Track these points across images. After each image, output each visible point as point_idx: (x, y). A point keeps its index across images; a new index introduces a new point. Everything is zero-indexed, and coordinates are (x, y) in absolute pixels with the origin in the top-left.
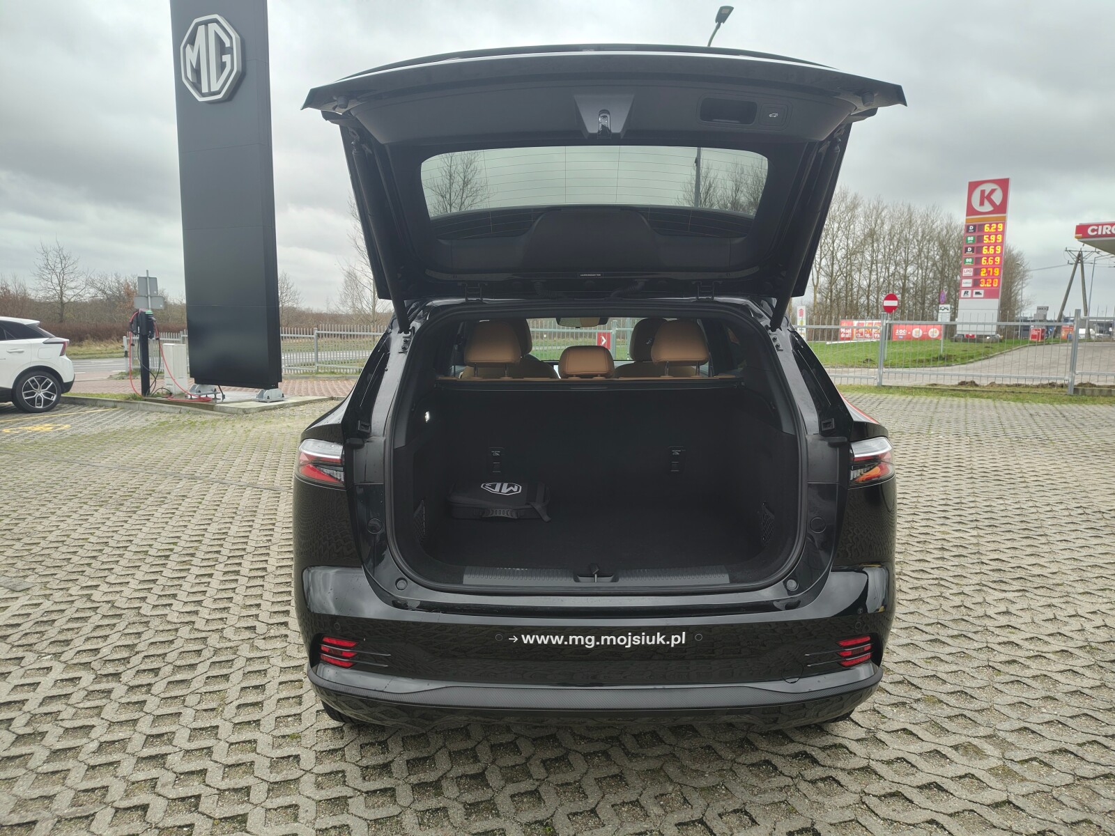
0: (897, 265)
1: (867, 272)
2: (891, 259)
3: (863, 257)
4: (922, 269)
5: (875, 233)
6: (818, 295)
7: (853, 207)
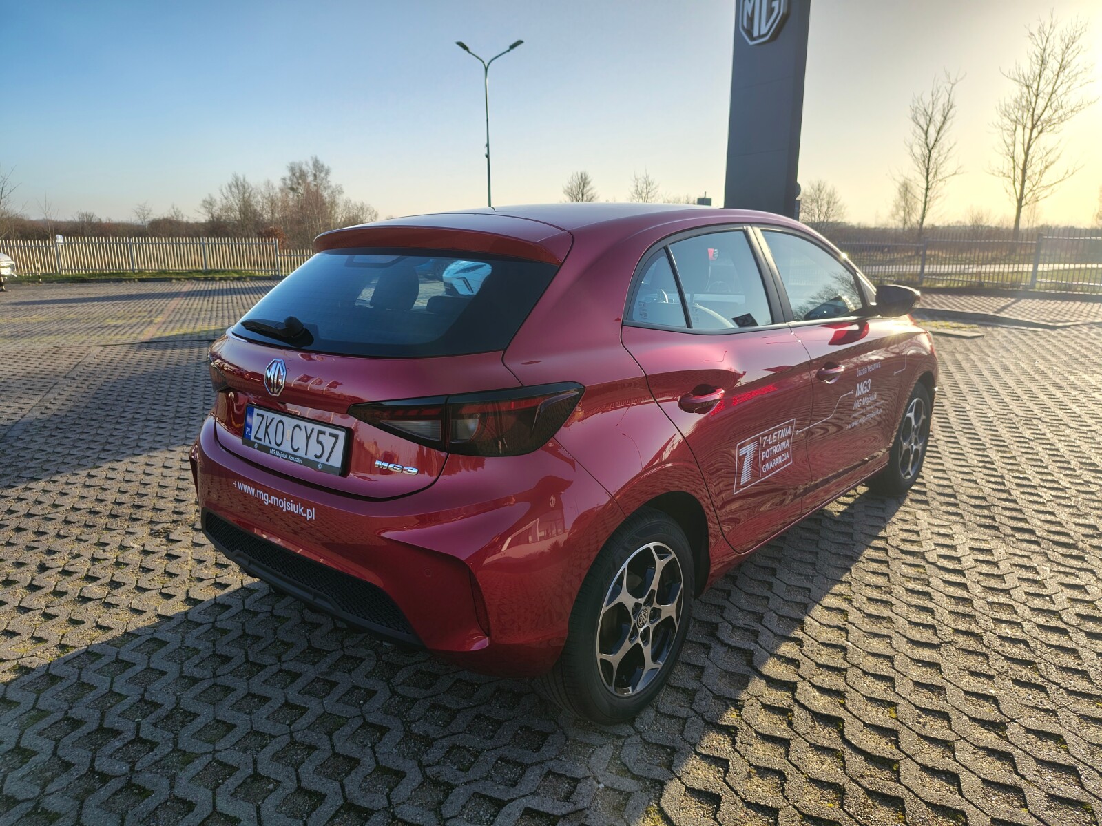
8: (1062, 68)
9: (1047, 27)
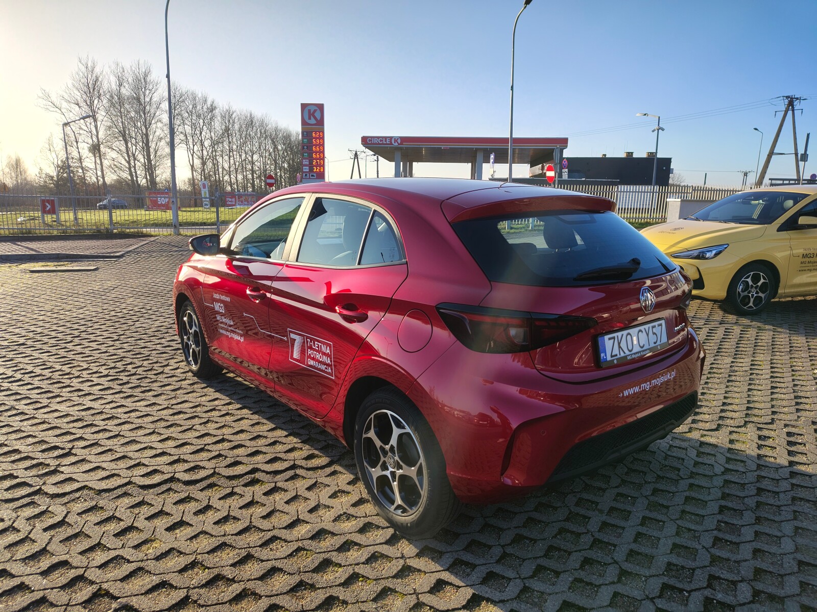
0: (246, 153)
1: (226, 158)
2: (242, 149)
3: (223, 146)
4: (262, 157)
5: (229, 129)
6: (194, 173)
7: (212, 109)
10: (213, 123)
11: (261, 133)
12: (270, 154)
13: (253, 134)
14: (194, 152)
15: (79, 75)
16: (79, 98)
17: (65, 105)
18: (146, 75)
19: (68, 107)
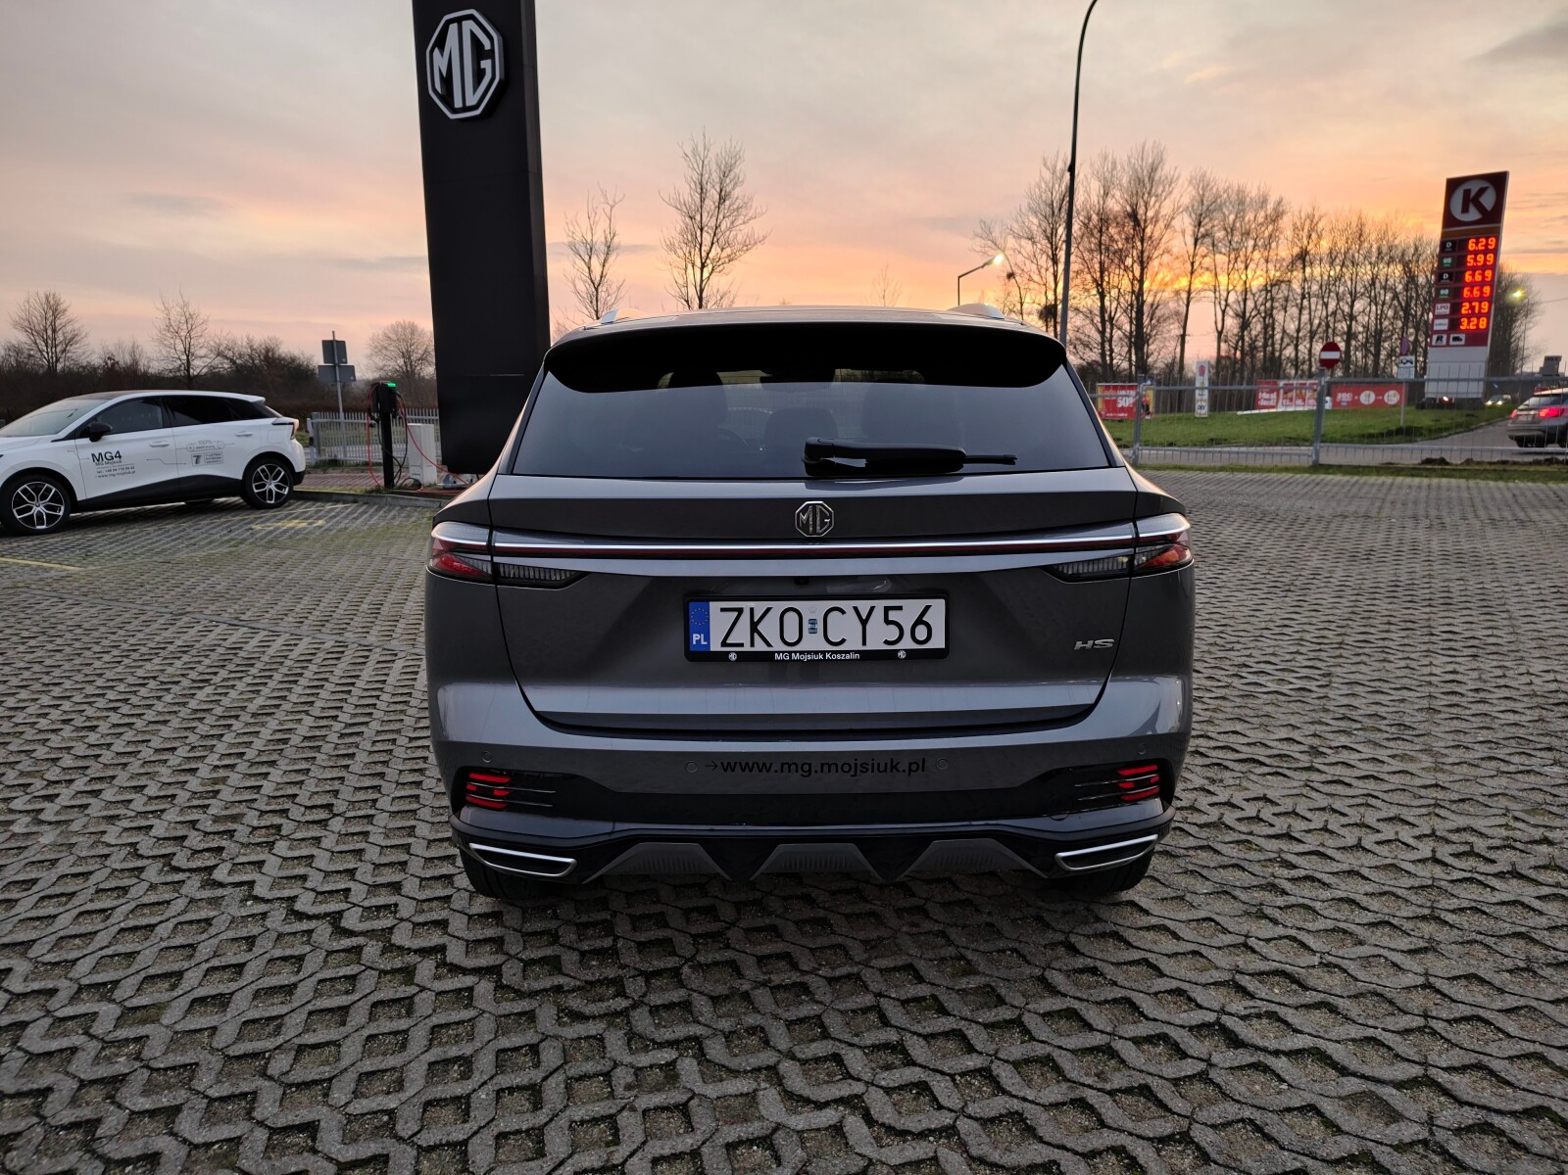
0: (1339, 299)
1: (1294, 311)
2: (1330, 291)
3: (1290, 289)
4: (1376, 304)
5: (1308, 253)
6: (1223, 345)
7: (1276, 217)
8: (722, 199)
9: (701, 149)
10: (1274, 245)
11: (1380, 253)
12: (1396, 296)
13: (1361, 258)
14: (1227, 305)
15: (1040, 187)
16: (1034, 228)
17: (1011, 242)
18: (1153, 169)
19: (1017, 246)
